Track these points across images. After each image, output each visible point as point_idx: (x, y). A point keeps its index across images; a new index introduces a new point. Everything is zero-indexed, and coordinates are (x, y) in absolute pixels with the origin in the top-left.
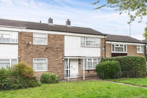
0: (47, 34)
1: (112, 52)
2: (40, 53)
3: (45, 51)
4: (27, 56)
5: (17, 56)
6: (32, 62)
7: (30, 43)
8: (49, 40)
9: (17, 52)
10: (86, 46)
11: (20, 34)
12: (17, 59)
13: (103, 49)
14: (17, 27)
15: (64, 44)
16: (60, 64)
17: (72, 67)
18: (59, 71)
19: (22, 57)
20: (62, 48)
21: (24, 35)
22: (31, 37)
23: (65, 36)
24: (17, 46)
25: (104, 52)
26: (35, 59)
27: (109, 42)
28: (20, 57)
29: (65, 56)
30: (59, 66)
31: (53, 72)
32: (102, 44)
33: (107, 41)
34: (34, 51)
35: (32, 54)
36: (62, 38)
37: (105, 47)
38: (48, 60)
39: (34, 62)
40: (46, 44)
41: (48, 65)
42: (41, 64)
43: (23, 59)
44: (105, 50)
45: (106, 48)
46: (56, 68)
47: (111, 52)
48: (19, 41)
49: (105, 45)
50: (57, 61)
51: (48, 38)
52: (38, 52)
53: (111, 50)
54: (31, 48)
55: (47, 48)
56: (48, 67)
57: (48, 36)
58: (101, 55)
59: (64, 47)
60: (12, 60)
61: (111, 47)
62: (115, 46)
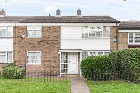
0: (41, 27)
1: (129, 43)
2: (34, 46)
3: (38, 44)
4: (20, 49)
5: (12, 49)
7: (24, 36)
8: (43, 32)
9: (12, 46)
11: (15, 27)
13: (115, 40)
14: (11, 22)
15: (60, 36)
16: (55, 58)
17: (70, 61)
18: (55, 65)
19: (17, 50)
20: (57, 41)
21: (18, 29)
22: (25, 30)
24: (12, 39)
26: (29, 52)
27: (125, 31)
28: (14, 50)
29: (61, 49)
30: (54, 60)
31: (47, 66)
33: (120, 29)
34: (28, 44)
35: (25, 47)
37: (116, 37)
38: (42, 53)
39: (27, 55)
40: (40, 36)
41: (42, 58)
42: (36, 57)
43: (17, 52)
44: (117, 41)
45: (119, 38)
46: (50, 62)
47: (127, 43)
49: (117, 35)
50: (52, 54)
51: (42, 30)
52: (32, 45)
53: (127, 41)
54: (25, 42)
55: (41, 41)
56: (43, 61)
58: (111, 48)
59: (60, 39)
60: (8, 53)
61: (127, 37)
62: (134, 36)
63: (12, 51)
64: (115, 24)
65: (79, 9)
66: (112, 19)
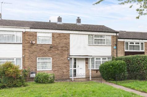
0: (51, 33)
1: (126, 50)
2: (45, 52)
3: (49, 50)
4: (30, 55)
5: (22, 55)
6: (36, 61)
7: (34, 42)
8: (53, 39)
9: (22, 52)
10: (94, 44)
11: (24, 33)
12: (22, 58)
13: (115, 47)
14: (20, 27)
15: (69, 43)
16: (66, 63)
17: (78, 66)
18: (65, 70)
19: (26, 56)
20: (67, 47)
21: (27, 35)
22: (35, 36)
23: (71, 35)
24: (21, 45)
25: (115, 51)
26: (39, 58)
27: (122, 40)
28: (24, 56)
29: (71, 55)
30: (64, 65)
31: (58, 71)
32: (113, 42)
33: (119, 38)
34: (38, 50)
35: (35, 53)
36: (67, 37)
37: (116, 45)
38: (52, 59)
39: (38, 61)
40: (50, 43)
41: (52, 64)
42: (46, 63)
43: (27, 59)
44: (117, 49)
45: (118, 46)
46: (60, 68)
47: (124, 50)
48: (23, 41)
49: (117, 43)
50: (62, 60)
51: (52, 37)
52: (42, 51)
53: (124, 48)
54: (35, 48)
55: (51, 47)
56: (53, 67)
57: (52, 35)
58: (112, 54)
59: (69, 46)
60: (16, 59)
61: (124, 45)
62: (129, 44)
63: (22, 57)
64: (115, 34)
65: (79, 18)
66: (111, 30)
